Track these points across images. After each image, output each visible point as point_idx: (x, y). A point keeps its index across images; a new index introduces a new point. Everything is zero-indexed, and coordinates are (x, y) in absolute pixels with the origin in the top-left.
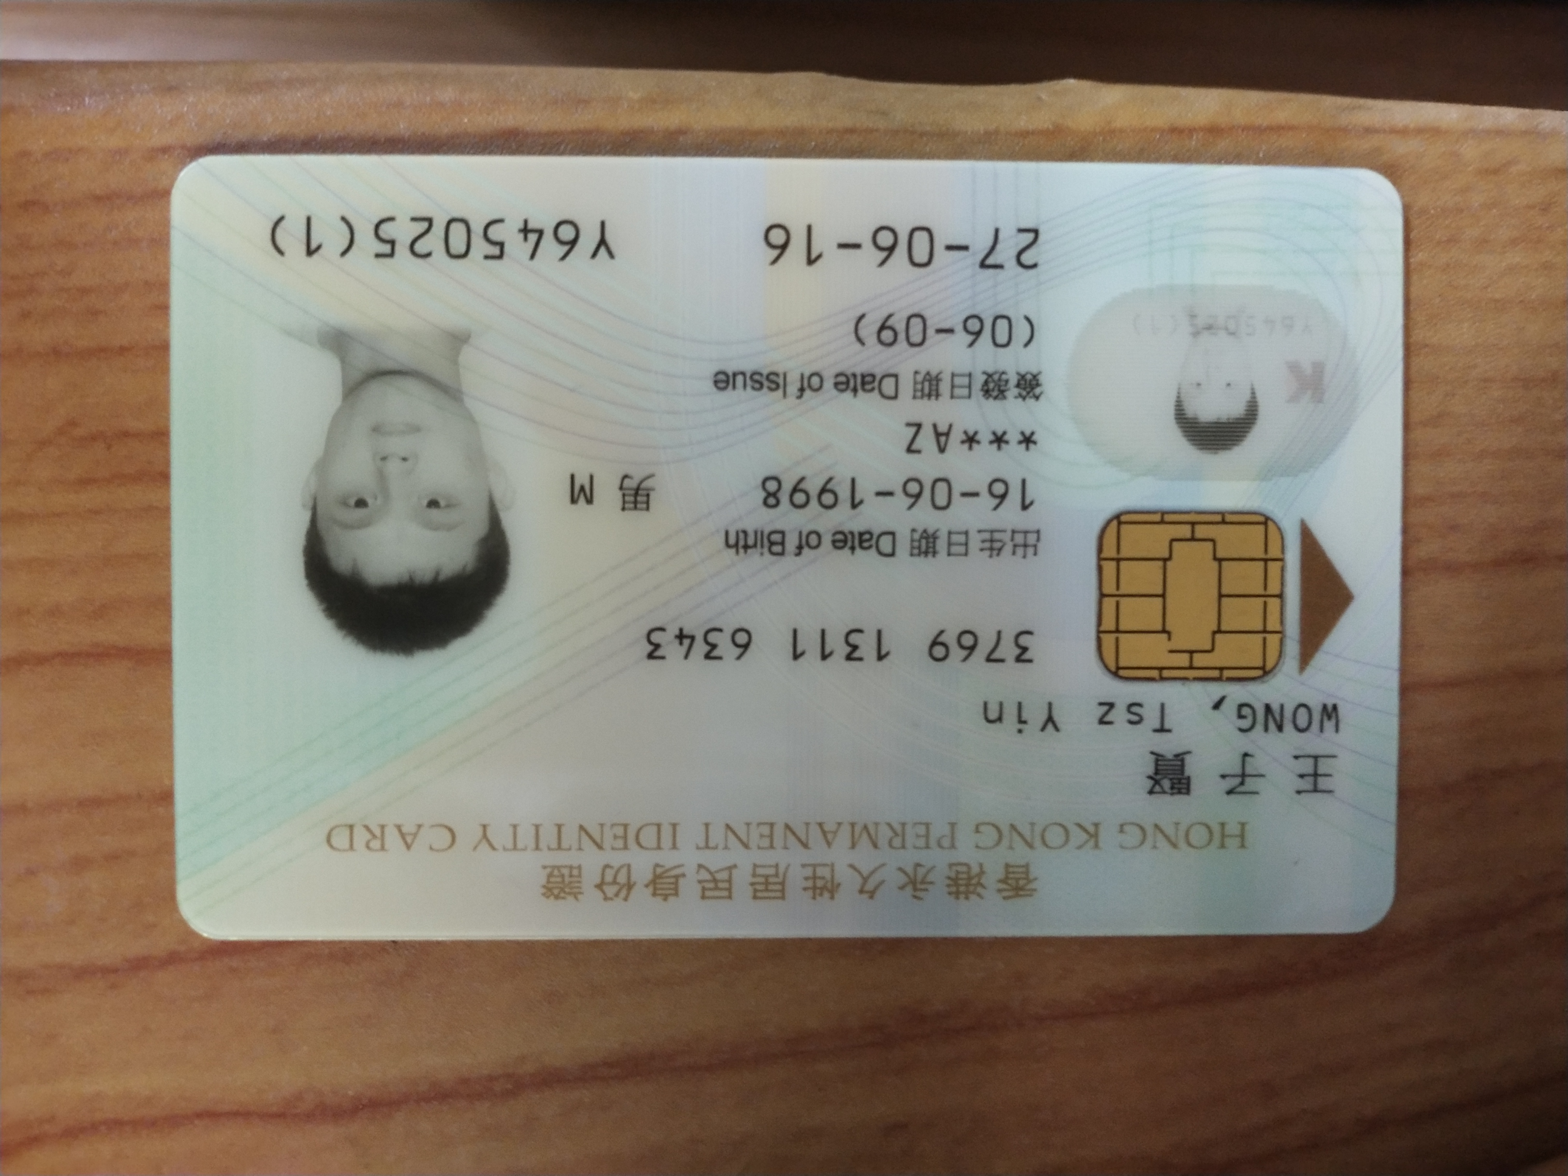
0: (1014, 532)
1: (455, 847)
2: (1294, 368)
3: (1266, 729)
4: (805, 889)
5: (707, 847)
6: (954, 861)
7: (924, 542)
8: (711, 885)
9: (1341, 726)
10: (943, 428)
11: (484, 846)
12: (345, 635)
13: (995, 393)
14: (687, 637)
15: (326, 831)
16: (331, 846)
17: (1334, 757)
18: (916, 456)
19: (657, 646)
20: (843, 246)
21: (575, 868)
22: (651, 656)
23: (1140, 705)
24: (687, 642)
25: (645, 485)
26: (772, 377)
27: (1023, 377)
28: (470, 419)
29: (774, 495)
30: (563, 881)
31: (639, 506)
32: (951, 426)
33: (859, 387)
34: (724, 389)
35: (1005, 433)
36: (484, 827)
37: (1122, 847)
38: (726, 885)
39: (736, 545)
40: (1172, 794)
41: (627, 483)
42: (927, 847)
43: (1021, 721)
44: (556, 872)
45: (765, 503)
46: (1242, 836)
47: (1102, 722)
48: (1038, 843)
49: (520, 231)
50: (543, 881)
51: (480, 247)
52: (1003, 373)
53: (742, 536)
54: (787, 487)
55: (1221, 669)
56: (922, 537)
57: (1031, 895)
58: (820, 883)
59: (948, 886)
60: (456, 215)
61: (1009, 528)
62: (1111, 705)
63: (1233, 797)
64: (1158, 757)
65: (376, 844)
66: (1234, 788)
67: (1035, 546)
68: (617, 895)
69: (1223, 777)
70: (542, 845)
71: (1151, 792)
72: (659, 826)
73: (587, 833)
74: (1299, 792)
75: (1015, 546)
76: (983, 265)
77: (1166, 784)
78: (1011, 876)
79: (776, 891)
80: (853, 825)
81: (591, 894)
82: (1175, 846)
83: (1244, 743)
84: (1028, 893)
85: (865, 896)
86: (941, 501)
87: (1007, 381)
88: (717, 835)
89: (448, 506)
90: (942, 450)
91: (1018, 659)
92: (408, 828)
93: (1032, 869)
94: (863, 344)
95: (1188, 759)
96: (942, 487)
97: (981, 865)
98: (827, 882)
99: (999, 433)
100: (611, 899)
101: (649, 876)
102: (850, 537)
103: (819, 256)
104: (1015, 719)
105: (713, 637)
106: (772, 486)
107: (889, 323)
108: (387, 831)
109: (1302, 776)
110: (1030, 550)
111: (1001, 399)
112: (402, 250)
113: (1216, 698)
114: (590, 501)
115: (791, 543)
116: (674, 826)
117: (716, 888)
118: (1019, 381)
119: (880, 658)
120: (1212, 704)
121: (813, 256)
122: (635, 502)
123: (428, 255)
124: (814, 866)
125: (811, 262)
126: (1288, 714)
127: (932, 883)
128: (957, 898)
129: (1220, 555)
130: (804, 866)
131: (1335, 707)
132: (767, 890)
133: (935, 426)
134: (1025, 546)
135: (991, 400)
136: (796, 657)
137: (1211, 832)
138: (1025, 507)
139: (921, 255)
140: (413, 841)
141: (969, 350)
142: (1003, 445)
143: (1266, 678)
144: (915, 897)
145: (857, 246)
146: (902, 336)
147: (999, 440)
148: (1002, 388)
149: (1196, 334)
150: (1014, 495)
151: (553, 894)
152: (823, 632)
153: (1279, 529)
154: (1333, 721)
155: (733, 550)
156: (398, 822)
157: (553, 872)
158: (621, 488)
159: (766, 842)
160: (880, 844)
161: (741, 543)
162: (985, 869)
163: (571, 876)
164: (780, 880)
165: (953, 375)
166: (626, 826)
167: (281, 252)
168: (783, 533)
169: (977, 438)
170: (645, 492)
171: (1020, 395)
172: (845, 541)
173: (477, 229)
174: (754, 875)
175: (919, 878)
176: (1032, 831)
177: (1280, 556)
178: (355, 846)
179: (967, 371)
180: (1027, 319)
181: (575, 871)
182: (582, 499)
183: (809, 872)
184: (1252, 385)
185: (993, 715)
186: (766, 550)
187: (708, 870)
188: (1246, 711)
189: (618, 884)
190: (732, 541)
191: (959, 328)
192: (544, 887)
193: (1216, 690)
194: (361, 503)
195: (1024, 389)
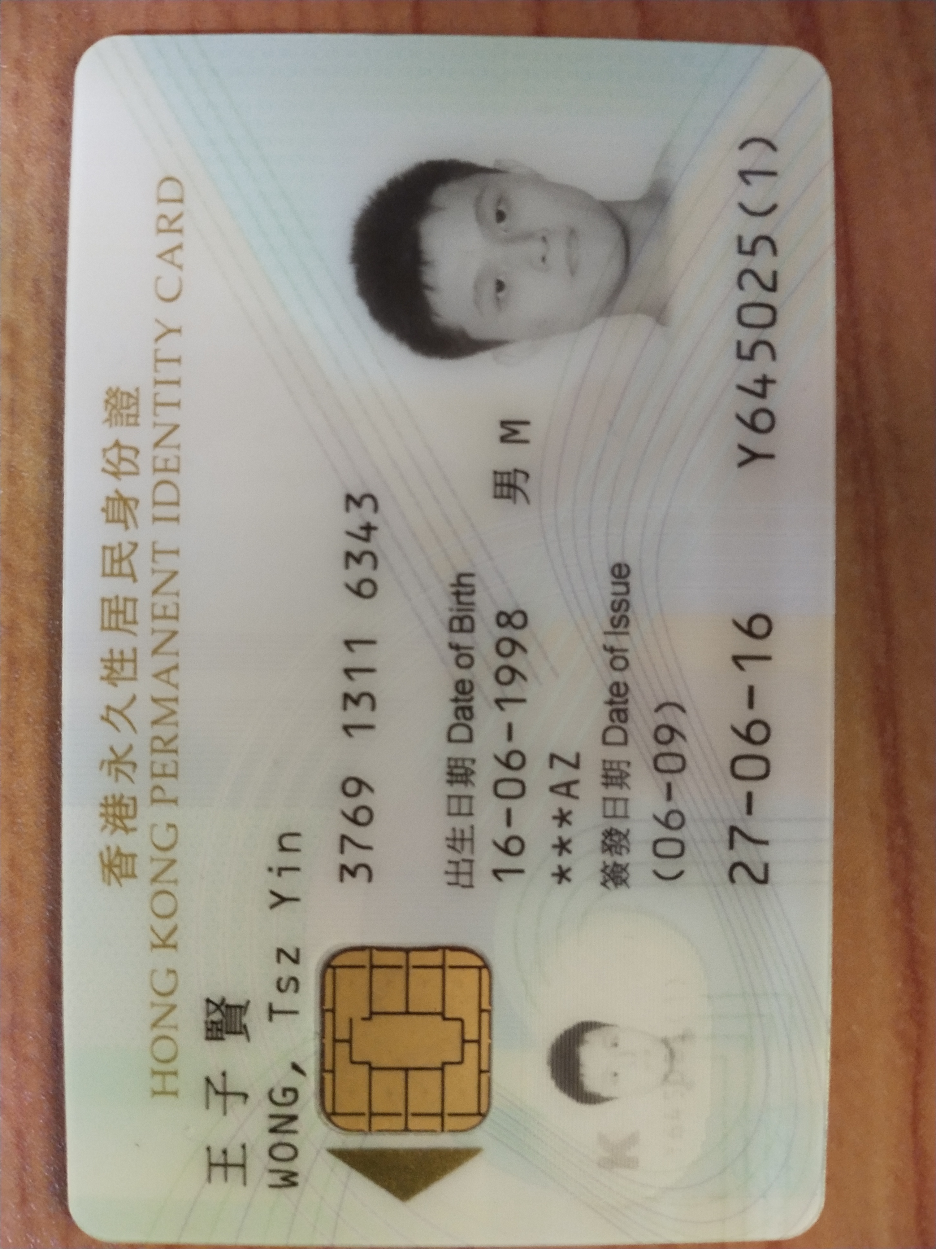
0: (471, 862)
1: (160, 302)
2: (633, 1140)
3: (272, 1116)
4: (111, 651)
5: (155, 552)
6: (139, 802)
7: (461, 771)
8: (116, 556)
9: (276, 1191)
10: (574, 790)
11: (161, 330)
12: (370, 198)
13: (608, 842)
14: (369, 534)
15: (177, 176)
16: (163, 181)
17: (245, 1184)
18: (547, 764)
19: (359, 504)
20: (751, 691)
21: (136, 420)
22: (349, 498)
23: (297, 990)
24: (363, 534)
25: (519, 494)
26: (623, 622)
27: (624, 868)
28: (583, 325)
29: (509, 622)
30: (122, 408)
31: (498, 488)
32: (576, 798)
33: (615, 706)
34: (613, 573)
35: (569, 852)
36: (179, 331)
37: (153, 972)
38: (116, 571)
39: (459, 584)
40: (206, 1023)
41: (520, 477)
42: (153, 775)
43: (281, 870)
44: (132, 401)
45: (501, 613)
46: (164, 1093)
47: (280, 951)
48: (158, 887)
49: (765, 377)
50: (124, 388)
51: (748, 337)
52: (628, 850)
53: (469, 589)
54: (517, 635)
55: (333, 1071)
56: (467, 769)
57: (104, 880)
58: (117, 666)
59: (114, 797)
60: (780, 316)
61: (474, 857)
62: (296, 961)
63: (203, 1082)
64: (243, 1008)
65: (164, 224)
66: (212, 1085)
67: (457, 884)
68: (109, 462)
69: (224, 1074)
70: (160, 387)
71: (208, 1001)
72: (177, 504)
73: (170, 433)
74: (208, 1149)
75: (457, 863)
76: (733, 829)
77: (217, 1017)
78: (124, 859)
79: (110, 622)
80: (176, 700)
81: (110, 435)
82: (154, 1025)
83: (258, 1094)
84: (106, 877)
85: (104, 712)
86: (503, 789)
87: (620, 854)
88: (167, 562)
89: (498, 299)
90: (552, 789)
91: (343, 867)
92: (179, 256)
93: (131, 881)
94: (657, 710)
95: (242, 1038)
96: (515, 789)
97: (134, 829)
98: (118, 673)
99: (569, 847)
100: (104, 456)
101: (126, 494)
102: (467, 697)
103: (741, 668)
104: (283, 865)
105: (367, 559)
106: (518, 620)
107: (677, 737)
108: (177, 235)
109: (225, 1152)
110: (452, 879)
111: (603, 848)
112: (745, 262)
113: (303, 1067)
114: (503, 439)
115: (462, 639)
116: (177, 519)
117: (113, 561)
118: (620, 865)
119: (346, 728)
120: (297, 1062)
121: (742, 662)
122: (502, 485)
123: (741, 287)
124: (134, 661)
125: (736, 659)
126: (288, 1138)
127: (117, 779)
128: (102, 805)
129: (448, 1068)
130: (135, 650)
131: (294, 1184)
132: (111, 612)
133: (576, 782)
134: (457, 874)
135: (602, 838)
136: (348, 643)
137: (167, 1061)
138: (496, 872)
139: (743, 768)
140: (165, 260)
141: (650, 817)
142: (557, 850)
143: (323, 1116)
144: (102, 763)
145: (751, 705)
146: (664, 749)
147: (562, 846)
148: (613, 849)
149: (665, 1042)
150: (507, 862)
151: (111, 397)
152: (371, 670)
153: (473, 1127)
154: (281, 1182)
155: (454, 581)
156: (185, 247)
157: (134, 398)
158: (516, 471)
159: (158, 611)
160: (156, 727)
161: (462, 589)
162: (131, 834)
163: (128, 416)
164: (121, 625)
165: (626, 800)
166: (177, 470)
167: (743, 146)
168: (472, 630)
169: (565, 825)
170: (512, 493)
171: (606, 867)
172: (463, 693)
173: (767, 335)
174: (126, 600)
175: (122, 767)
176: (169, 882)
177: (447, 1127)
178: (163, 205)
179: (630, 813)
180: (681, 873)
181: (134, 421)
182: (504, 432)
183: (129, 655)
184: (616, 1098)
185: (287, 842)
186: (455, 613)
187: (132, 552)
188: (290, 1096)
189: (119, 463)
190: (464, 580)
191: (672, 806)
192: (118, 389)
193: (311, 1066)
194: (501, 216)
195: (612, 871)
